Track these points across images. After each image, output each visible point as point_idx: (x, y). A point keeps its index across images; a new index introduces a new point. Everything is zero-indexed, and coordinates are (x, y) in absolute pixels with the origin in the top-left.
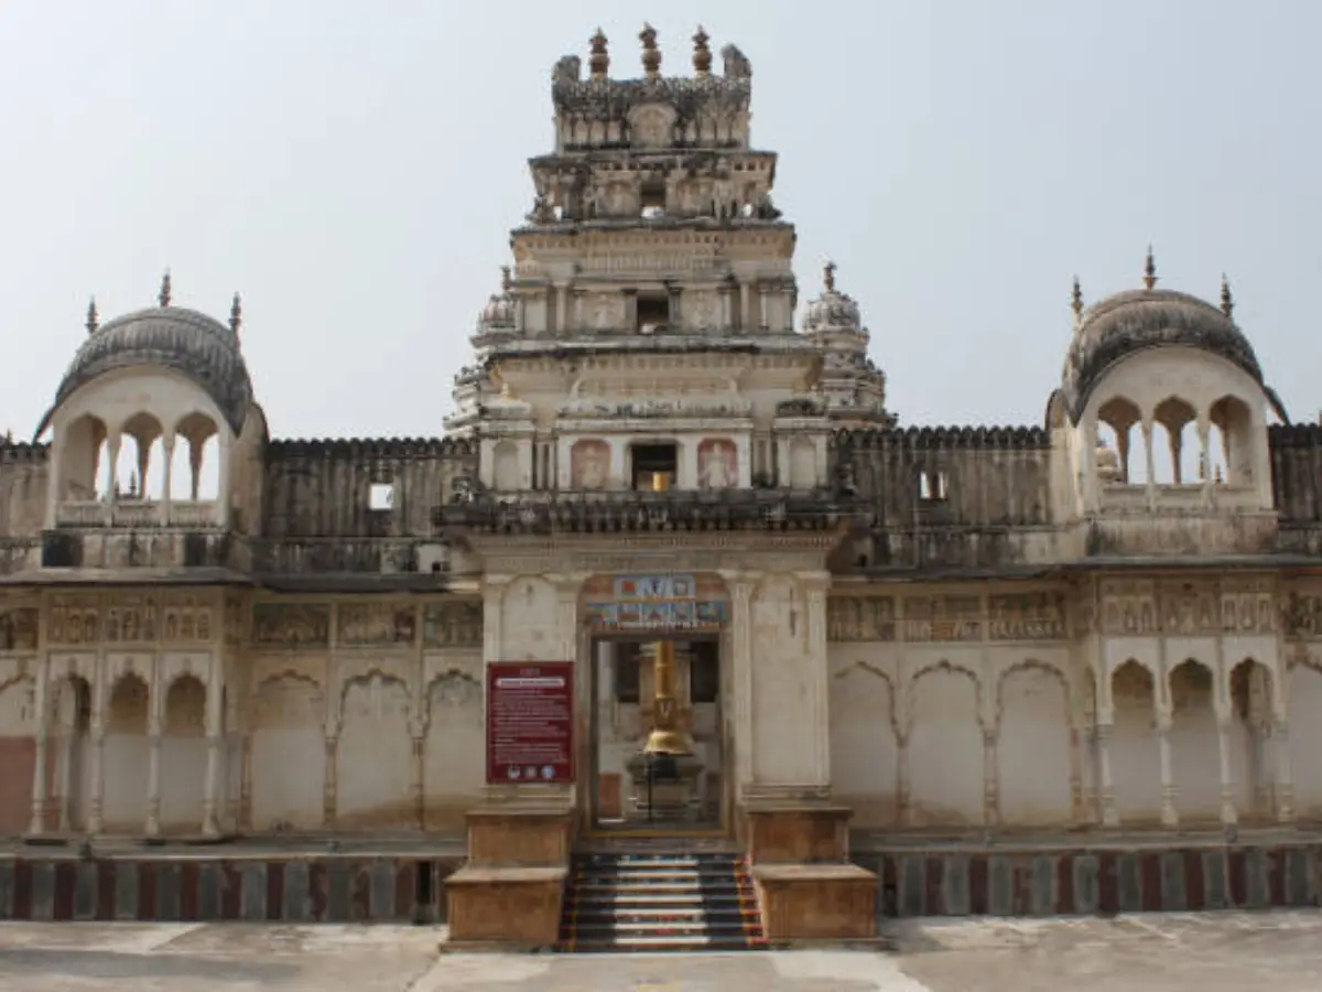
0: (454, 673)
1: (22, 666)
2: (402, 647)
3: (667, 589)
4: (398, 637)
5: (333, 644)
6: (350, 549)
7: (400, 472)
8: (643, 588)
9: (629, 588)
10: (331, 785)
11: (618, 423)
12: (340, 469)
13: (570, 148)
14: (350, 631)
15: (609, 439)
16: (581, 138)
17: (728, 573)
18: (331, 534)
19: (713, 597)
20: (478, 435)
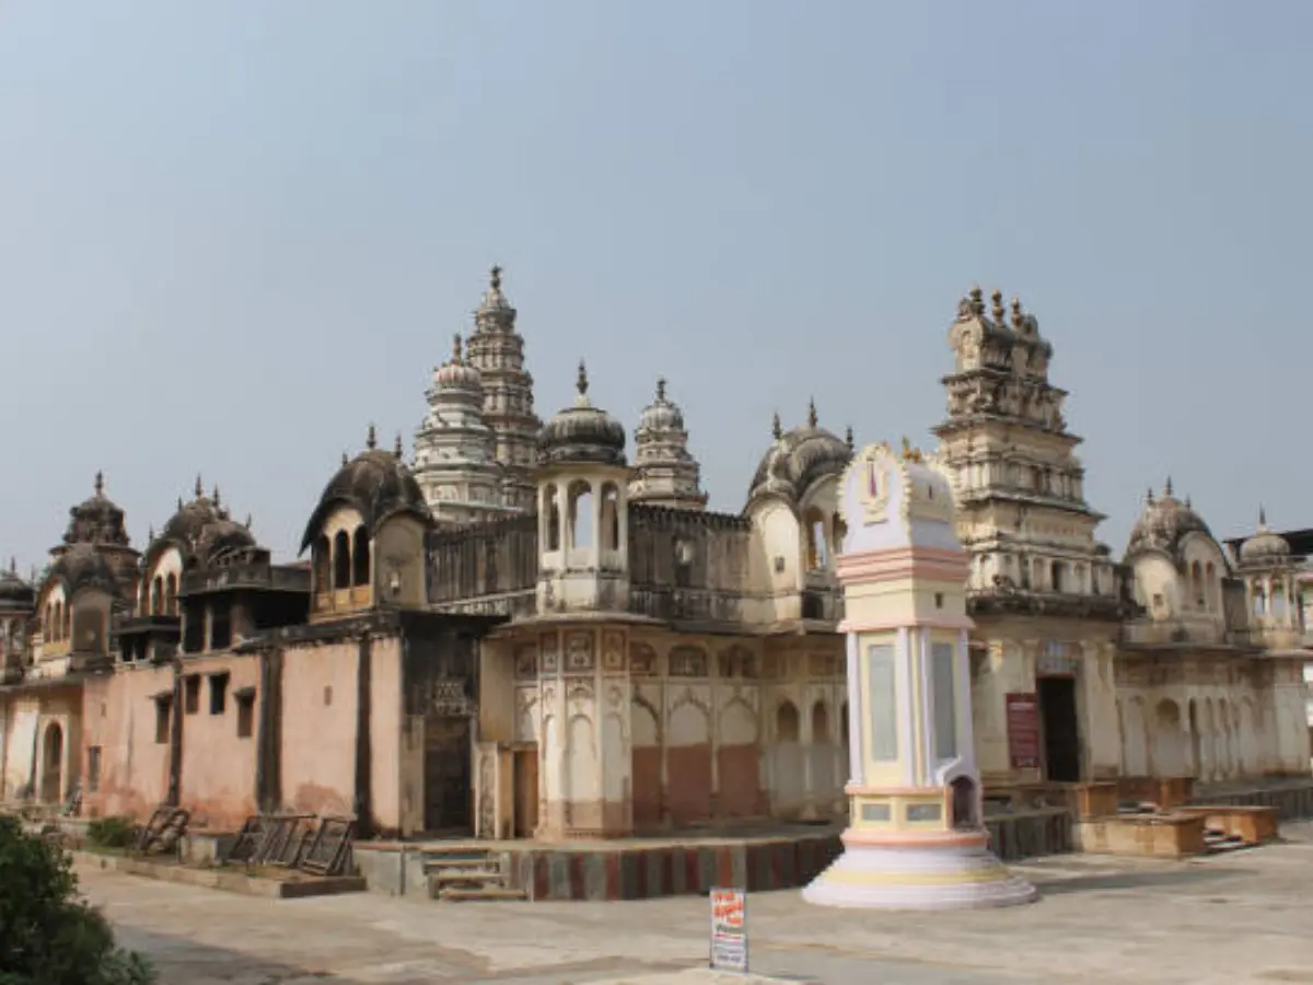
1: (738, 689)
3: (1059, 650)
8: (1051, 649)
9: (1047, 649)
11: (1050, 549)
13: (987, 365)
15: (1045, 559)
16: (990, 360)
19: (1075, 657)
20: (998, 550)
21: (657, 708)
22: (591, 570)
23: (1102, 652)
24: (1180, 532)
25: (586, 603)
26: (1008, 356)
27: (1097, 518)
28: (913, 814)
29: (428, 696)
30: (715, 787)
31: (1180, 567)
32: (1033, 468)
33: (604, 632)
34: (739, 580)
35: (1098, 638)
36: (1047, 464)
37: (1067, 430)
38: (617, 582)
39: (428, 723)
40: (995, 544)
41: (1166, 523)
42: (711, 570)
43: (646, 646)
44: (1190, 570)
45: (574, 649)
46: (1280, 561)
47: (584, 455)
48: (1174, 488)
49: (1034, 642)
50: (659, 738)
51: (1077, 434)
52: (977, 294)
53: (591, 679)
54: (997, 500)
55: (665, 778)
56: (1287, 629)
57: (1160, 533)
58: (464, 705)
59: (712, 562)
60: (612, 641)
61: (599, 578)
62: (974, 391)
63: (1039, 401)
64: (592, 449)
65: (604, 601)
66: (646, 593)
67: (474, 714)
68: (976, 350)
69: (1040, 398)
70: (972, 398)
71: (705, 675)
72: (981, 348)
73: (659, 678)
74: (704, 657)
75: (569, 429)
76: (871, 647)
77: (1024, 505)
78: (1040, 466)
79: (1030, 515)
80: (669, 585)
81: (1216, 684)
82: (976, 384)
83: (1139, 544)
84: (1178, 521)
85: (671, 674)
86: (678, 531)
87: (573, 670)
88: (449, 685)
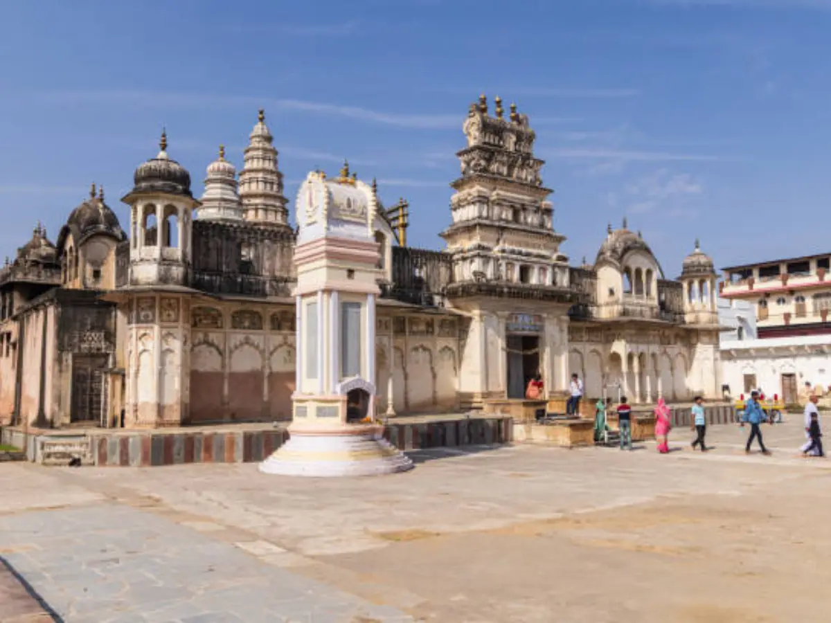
0: (446, 347)
1: (285, 338)
2: (429, 337)
3: (527, 319)
4: (427, 332)
5: (407, 334)
6: (411, 294)
7: (425, 264)
8: (520, 318)
9: (516, 318)
10: (406, 393)
11: (519, 257)
12: (406, 260)
13: (485, 143)
14: (415, 328)
15: (515, 262)
16: (487, 140)
17: (545, 315)
18: (404, 287)
19: (538, 323)
20: (479, 255)
21: (221, 347)
22: (155, 260)
23: (560, 321)
24: (627, 250)
25: (150, 281)
26: (501, 138)
27: (560, 239)
28: (321, 413)
29: (76, 340)
30: (266, 399)
31: (626, 271)
32: (512, 207)
33: (162, 299)
34: (289, 271)
35: (558, 312)
36: (523, 205)
37: (544, 186)
38: (174, 268)
39: (75, 357)
40: (476, 252)
41: (618, 245)
42: (267, 264)
43: (214, 309)
44: (633, 273)
45: (143, 309)
46: (705, 270)
47: (153, 188)
48: (628, 225)
49: (507, 313)
50: (223, 366)
51: (549, 187)
52: (484, 101)
53: (152, 328)
54: (482, 226)
55: (226, 391)
56: (708, 312)
57: (614, 251)
58: (104, 346)
59: (268, 259)
60: (170, 305)
61: (160, 264)
62: (474, 159)
63: (522, 167)
64: (159, 183)
65: (163, 279)
66: (214, 278)
67: (112, 352)
68: (477, 134)
69: (523, 164)
70: (473, 163)
71: (261, 328)
72: (481, 132)
73: (223, 330)
74: (260, 318)
75: (145, 171)
76: (308, 305)
77: (502, 229)
78: (518, 206)
79: (506, 235)
80: (234, 272)
81: (648, 343)
82: (475, 154)
83: (601, 257)
84: (626, 243)
85: (234, 327)
86: (243, 240)
87: (143, 322)
88: (93, 334)
